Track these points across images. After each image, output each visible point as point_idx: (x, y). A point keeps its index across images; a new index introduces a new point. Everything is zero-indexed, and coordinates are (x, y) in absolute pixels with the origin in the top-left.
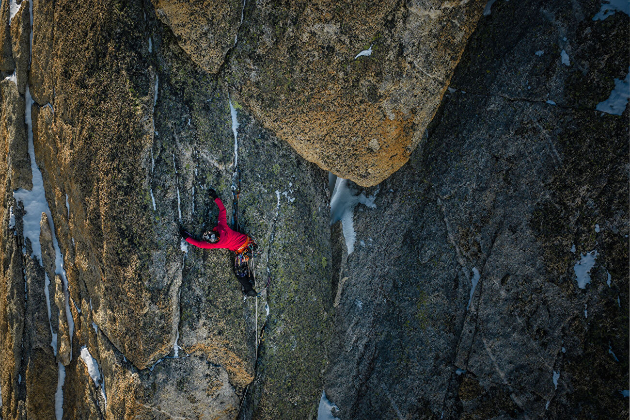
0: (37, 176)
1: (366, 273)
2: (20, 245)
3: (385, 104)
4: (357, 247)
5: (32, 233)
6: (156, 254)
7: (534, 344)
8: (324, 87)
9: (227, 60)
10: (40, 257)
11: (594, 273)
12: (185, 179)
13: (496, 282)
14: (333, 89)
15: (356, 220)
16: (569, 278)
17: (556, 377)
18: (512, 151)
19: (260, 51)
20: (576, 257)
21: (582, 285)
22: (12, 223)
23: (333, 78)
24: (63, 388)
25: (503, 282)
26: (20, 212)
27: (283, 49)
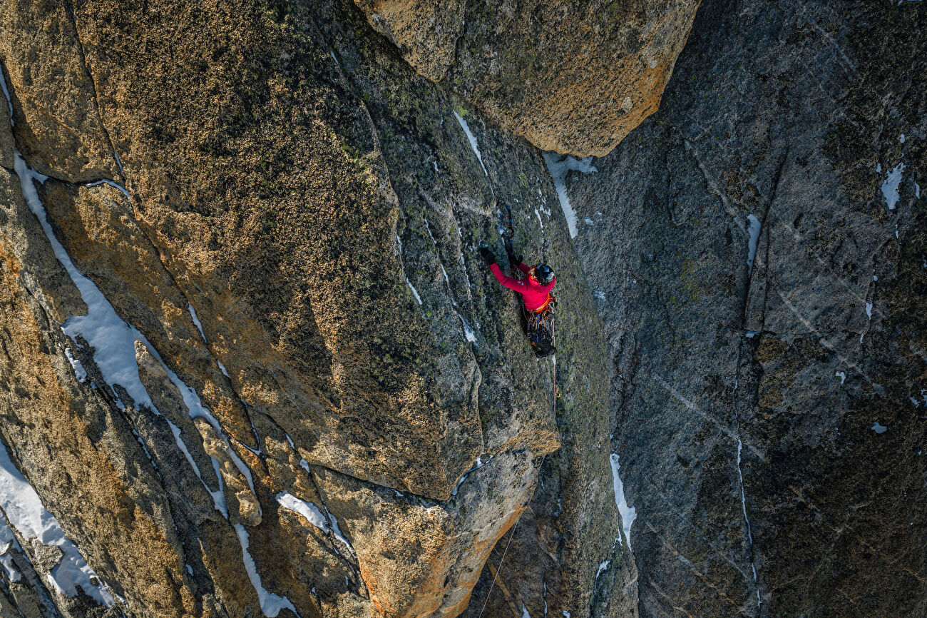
0: (86, 288)
1: (602, 257)
2: (110, 400)
3: (646, 51)
4: (582, 228)
5: (121, 375)
6: (441, 361)
7: (843, 282)
8: (577, 51)
9: (457, 55)
10: (147, 401)
11: (903, 188)
12: (451, 249)
13: (788, 227)
14: (587, 49)
15: (572, 194)
16: (879, 200)
17: (869, 307)
18: (784, 65)
19: (500, 30)
20: (883, 176)
21: (892, 206)
22: (81, 374)
23: (588, 36)
24: (249, 550)
25: (796, 224)
26: (86, 353)
27: (526, 16)
